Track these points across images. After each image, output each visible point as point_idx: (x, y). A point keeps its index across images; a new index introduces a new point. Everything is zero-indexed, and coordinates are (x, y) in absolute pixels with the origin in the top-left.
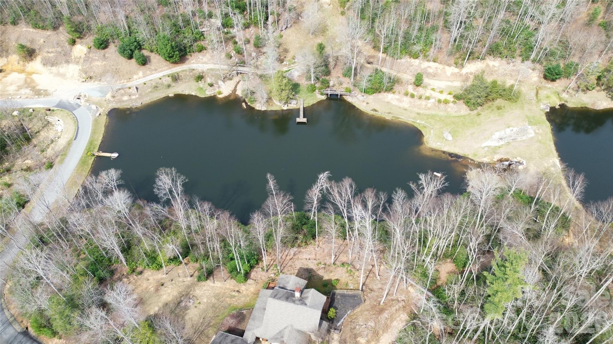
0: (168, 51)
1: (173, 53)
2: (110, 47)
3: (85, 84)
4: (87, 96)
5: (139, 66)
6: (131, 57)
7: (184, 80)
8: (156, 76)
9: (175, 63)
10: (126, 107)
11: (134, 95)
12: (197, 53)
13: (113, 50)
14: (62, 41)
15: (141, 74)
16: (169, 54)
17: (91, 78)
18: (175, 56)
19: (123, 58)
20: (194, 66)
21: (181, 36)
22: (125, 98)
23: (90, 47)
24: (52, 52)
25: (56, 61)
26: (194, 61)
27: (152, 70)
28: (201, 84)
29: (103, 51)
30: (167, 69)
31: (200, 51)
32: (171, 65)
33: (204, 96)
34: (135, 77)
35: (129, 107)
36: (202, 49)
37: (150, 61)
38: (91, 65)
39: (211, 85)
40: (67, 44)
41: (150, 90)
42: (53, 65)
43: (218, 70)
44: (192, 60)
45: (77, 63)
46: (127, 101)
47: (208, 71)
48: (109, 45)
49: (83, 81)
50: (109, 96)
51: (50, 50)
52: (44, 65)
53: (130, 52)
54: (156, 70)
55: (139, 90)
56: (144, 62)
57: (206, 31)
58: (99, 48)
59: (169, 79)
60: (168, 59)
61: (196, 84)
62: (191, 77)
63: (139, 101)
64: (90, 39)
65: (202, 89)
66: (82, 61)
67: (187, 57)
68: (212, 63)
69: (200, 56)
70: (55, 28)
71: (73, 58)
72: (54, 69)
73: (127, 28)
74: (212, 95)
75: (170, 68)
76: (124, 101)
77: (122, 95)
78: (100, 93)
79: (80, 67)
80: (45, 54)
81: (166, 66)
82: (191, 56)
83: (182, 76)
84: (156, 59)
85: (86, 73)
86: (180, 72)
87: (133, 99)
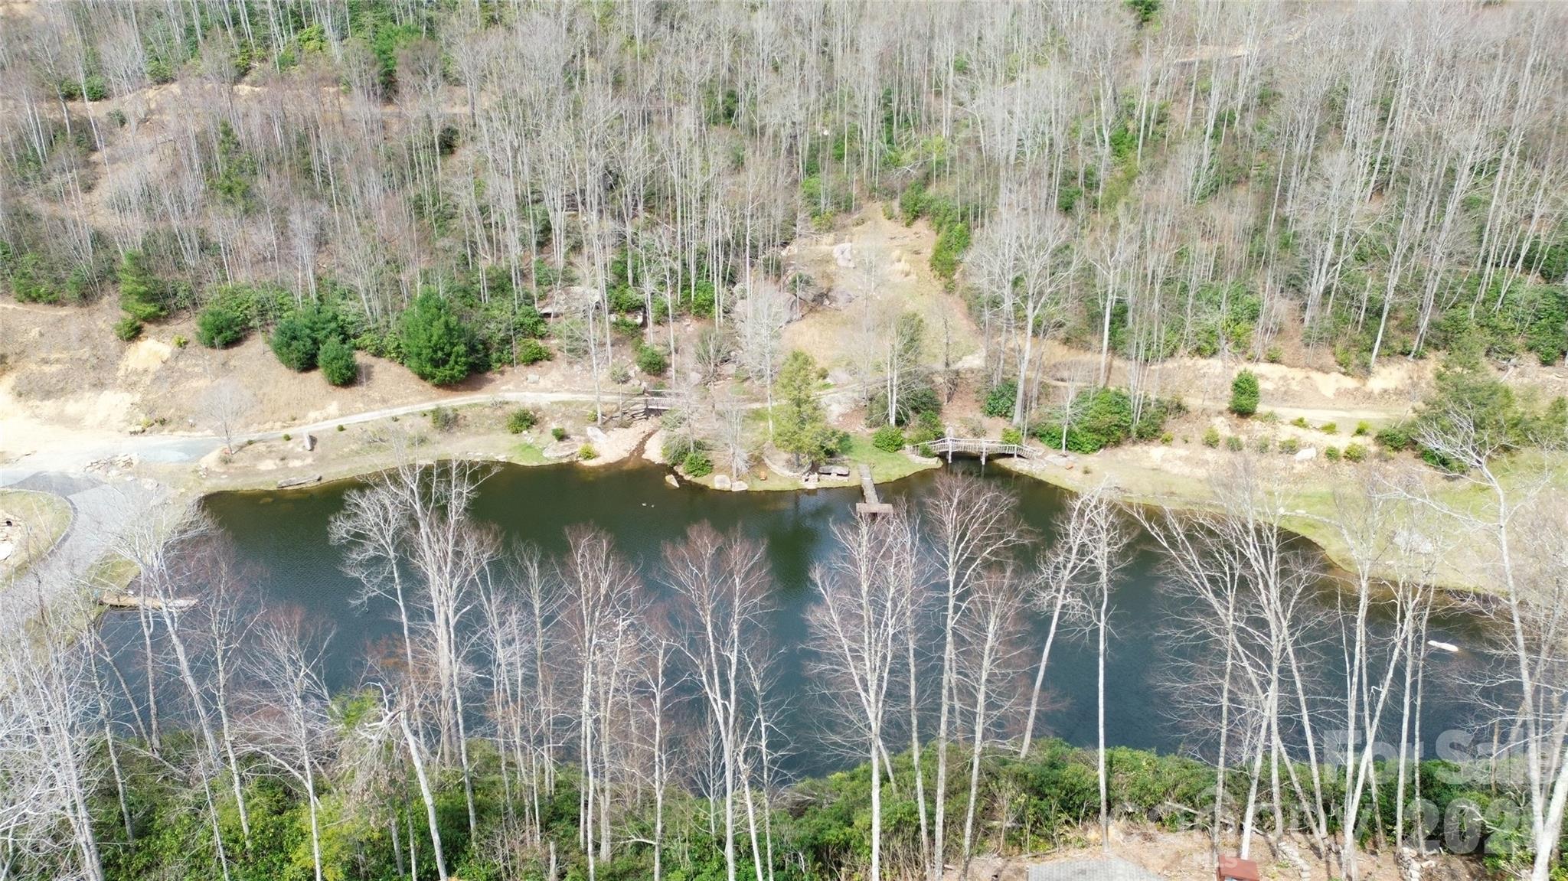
0: (435, 338)
1: (447, 348)
2: (247, 343)
3: (141, 438)
4: (135, 462)
5: (331, 388)
6: (308, 364)
7: (473, 429)
8: (377, 415)
9: (449, 385)
10: (262, 487)
11: (297, 457)
12: (522, 367)
13: (257, 348)
14: (101, 331)
15: (333, 408)
16: (435, 352)
17: (163, 422)
18: (453, 358)
19: (284, 367)
20: (510, 396)
21: (478, 315)
22: (268, 465)
23: (186, 343)
24: (57, 361)
25: (61, 385)
26: (510, 386)
27: (374, 401)
28: (528, 437)
29: (225, 352)
30: (421, 402)
31: (533, 361)
32: (435, 392)
33: (535, 464)
34: (313, 415)
35: (273, 488)
36: (535, 359)
37: (369, 378)
38: (176, 389)
39: (561, 437)
40: (113, 337)
41: (354, 447)
42: (47, 395)
43: (584, 404)
44: (503, 384)
45: (131, 386)
46: (270, 472)
47: (555, 407)
48: (246, 338)
49: (135, 433)
50: (211, 460)
51: (53, 356)
52: (20, 395)
53: (309, 342)
54: (384, 401)
55: (318, 446)
56: (349, 378)
57: (557, 316)
58: (213, 346)
59: (427, 424)
60: (428, 369)
61: (514, 437)
62: (499, 421)
63: (312, 473)
64: (187, 327)
65: (530, 447)
66: (147, 380)
67: (489, 375)
68: (568, 390)
69: (532, 374)
70: (86, 297)
71: (121, 373)
72: (49, 407)
73: (314, 296)
74: (565, 461)
75: (431, 399)
76: (258, 474)
77: (259, 457)
78: (181, 454)
79: (137, 398)
80: (33, 367)
81: (420, 393)
82: (502, 373)
83: (469, 418)
84: (387, 374)
85: (151, 411)
86: (461, 407)
87: (292, 469)
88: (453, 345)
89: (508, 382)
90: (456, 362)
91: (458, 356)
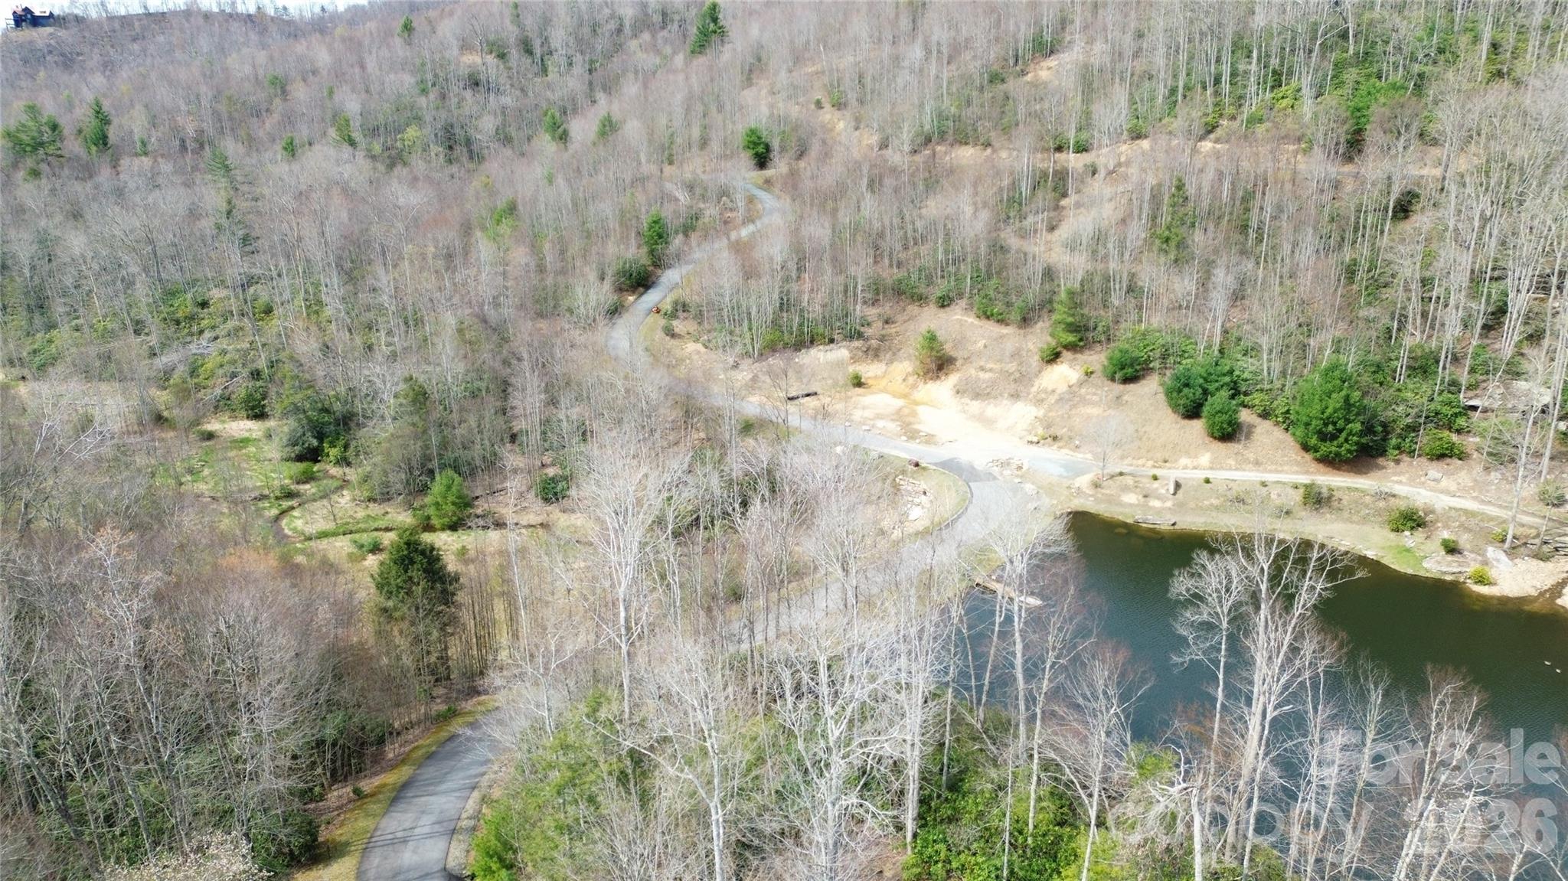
0: (1329, 411)
1: (1341, 424)
2: (1143, 382)
3: (1034, 448)
4: (1025, 468)
5: (1208, 440)
6: (1192, 412)
7: (1346, 515)
8: (1250, 476)
9: (1332, 462)
10: (1121, 518)
11: (1159, 498)
12: (1424, 460)
13: (1151, 388)
14: (1029, 351)
15: (1205, 459)
16: (1326, 425)
17: (1055, 438)
18: (1344, 435)
19: (1170, 411)
20: (1401, 490)
21: (1386, 394)
22: (1131, 498)
23: (1092, 373)
24: (991, 370)
25: (988, 390)
26: (1404, 479)
27: (1247, 461)
28: (1410, 539)
29: (1122, 387)
30: (1297, 473)
31: (1441, 457)
32: (1314, 466)
33: (1410, 571)
34: (1184, 461)
35: (1130, 521)
36: (1443, 454)
37: (1248, 437)
38: (1073, 412)
39: (1452, 549)
40: (1037, 357)
41: (1215, 502)
42: (977, 396)
43: (1491, 519)
44: (1395, 474)
45: (1039, 402)
46: (1131, 505)
47: (1453, 513)
48: (1144, 377)
49: (1031, 442)
50: (1084, 481)
51: (989, 366)
52: (958, 392)
53: (1200, 391)
54: (1257, 463)
55: (1180, 492)
56: (1228, 433)
57: (1485, 411)
58: (1113, 379)
59: (1298, 496)
60: (1313, 441)
61: (1393, 535)
62: (1379, 513)
63: (1168, 516)
64: (1097, 359)
65: (1408, 550)
66: (1053, 399)
67: (1381, 461)
68: (1475, 498)
69: (1435, 470)
70: (1025, 321)
71: (1034, 389)
72: (975, 406)
73: (1216, 348)
74: (1448, 578)
75: (1307, 472)
76: (1121, 504)
77: (1125, 489)
78: (1062, 470)
79: (1041, 413)
80: (973, 372)
81: (1298, 464)
82: (1397, 462)
83: (1344, 502)
84: (1267, 436)
85: (1048, 427)
86: (1339, 489)
87: (1151, 508)
88: (1348, 421)
89: (1401, 473)
90: (1346, 440)
91: (1350, 433)
